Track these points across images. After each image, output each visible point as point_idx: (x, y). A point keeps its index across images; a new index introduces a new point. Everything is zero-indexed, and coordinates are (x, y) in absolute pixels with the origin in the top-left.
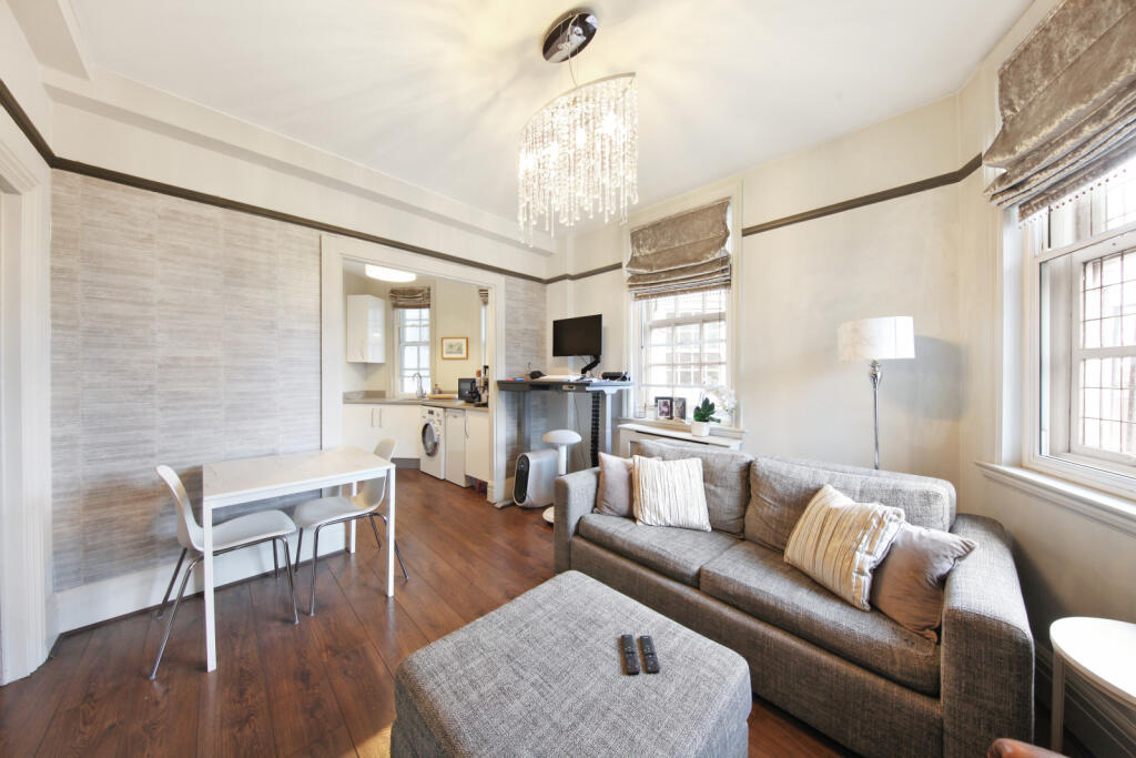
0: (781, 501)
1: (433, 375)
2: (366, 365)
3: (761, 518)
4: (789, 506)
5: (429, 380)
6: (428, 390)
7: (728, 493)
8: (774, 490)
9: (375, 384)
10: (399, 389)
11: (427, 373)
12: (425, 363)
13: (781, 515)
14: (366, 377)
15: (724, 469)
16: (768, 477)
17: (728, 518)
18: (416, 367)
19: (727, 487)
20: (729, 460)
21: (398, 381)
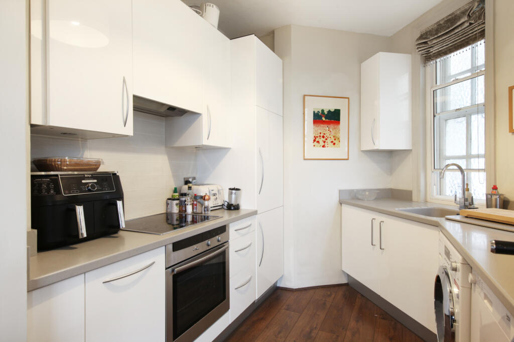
1: (491, 169)
2: (391, 153)
5: (483, 175)
6: (479, 193)
9: (401, 180)
10: (435, 190)
11: (480, 163)
12: (479, 145)
14: (391, 171)
18: (464, 153)
21: (433, 177)
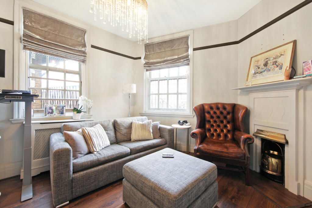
0: (126, 128)
3: (122, 134)
4: (127, 129)
7: (111, 132)
8: (123, 126)
13: (127, 132)
15: (108, 125)
16: (121, 123)
17: (113, 139)
19: (110, 130)
20: (108, 122)
